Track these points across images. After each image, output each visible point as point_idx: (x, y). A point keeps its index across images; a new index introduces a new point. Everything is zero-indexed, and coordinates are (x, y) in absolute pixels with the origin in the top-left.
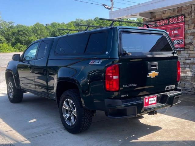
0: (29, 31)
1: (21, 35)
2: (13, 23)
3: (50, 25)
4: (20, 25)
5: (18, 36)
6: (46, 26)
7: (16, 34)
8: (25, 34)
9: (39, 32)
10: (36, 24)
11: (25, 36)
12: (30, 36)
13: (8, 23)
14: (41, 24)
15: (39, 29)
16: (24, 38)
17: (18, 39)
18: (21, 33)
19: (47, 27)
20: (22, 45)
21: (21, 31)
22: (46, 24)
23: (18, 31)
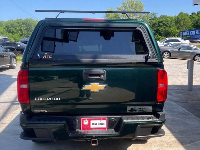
0: (169, 22)
1: (161, 26)
2: (156, 14)
3: (196, 14)
4: (164, 16)
5: (158, 27)
6: (192, 15)
7: (156, 26)
8: (165, 25)
9: (182, 22)
10: (180, 14)
11: (165, 27)
12: (170, 27)
13: (151, 15)
14: (185, 13)
15: (183, 19)
16: (164, 29)
17: (158, 30)
18: (161, 24)
19: (192, 17)
20: (161, 37)
21: (162, 22)
22: (192, 13)
23: (159, 22)
